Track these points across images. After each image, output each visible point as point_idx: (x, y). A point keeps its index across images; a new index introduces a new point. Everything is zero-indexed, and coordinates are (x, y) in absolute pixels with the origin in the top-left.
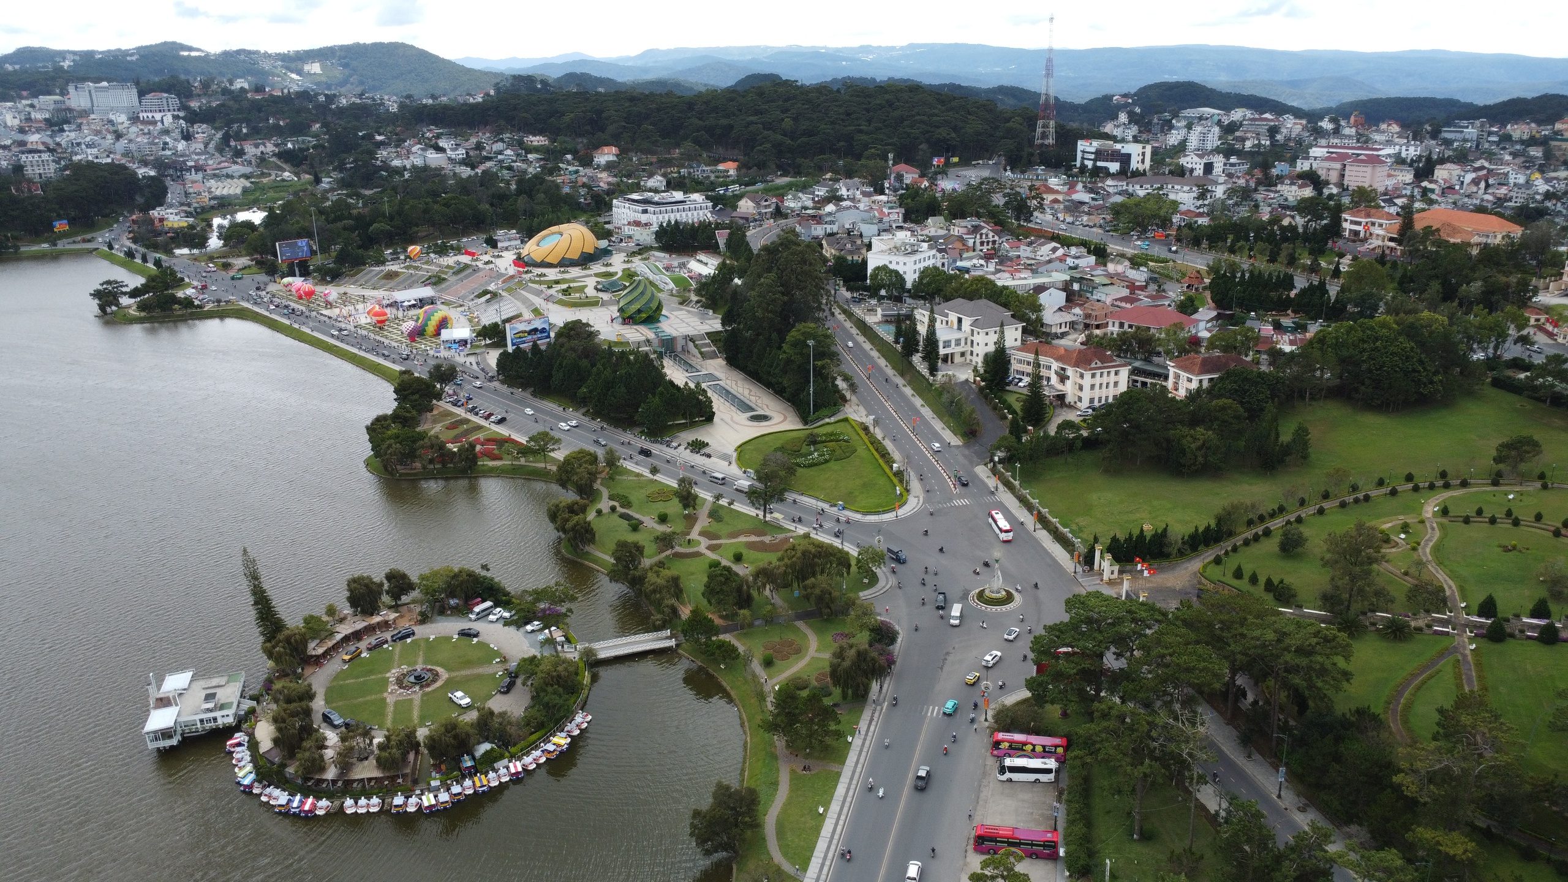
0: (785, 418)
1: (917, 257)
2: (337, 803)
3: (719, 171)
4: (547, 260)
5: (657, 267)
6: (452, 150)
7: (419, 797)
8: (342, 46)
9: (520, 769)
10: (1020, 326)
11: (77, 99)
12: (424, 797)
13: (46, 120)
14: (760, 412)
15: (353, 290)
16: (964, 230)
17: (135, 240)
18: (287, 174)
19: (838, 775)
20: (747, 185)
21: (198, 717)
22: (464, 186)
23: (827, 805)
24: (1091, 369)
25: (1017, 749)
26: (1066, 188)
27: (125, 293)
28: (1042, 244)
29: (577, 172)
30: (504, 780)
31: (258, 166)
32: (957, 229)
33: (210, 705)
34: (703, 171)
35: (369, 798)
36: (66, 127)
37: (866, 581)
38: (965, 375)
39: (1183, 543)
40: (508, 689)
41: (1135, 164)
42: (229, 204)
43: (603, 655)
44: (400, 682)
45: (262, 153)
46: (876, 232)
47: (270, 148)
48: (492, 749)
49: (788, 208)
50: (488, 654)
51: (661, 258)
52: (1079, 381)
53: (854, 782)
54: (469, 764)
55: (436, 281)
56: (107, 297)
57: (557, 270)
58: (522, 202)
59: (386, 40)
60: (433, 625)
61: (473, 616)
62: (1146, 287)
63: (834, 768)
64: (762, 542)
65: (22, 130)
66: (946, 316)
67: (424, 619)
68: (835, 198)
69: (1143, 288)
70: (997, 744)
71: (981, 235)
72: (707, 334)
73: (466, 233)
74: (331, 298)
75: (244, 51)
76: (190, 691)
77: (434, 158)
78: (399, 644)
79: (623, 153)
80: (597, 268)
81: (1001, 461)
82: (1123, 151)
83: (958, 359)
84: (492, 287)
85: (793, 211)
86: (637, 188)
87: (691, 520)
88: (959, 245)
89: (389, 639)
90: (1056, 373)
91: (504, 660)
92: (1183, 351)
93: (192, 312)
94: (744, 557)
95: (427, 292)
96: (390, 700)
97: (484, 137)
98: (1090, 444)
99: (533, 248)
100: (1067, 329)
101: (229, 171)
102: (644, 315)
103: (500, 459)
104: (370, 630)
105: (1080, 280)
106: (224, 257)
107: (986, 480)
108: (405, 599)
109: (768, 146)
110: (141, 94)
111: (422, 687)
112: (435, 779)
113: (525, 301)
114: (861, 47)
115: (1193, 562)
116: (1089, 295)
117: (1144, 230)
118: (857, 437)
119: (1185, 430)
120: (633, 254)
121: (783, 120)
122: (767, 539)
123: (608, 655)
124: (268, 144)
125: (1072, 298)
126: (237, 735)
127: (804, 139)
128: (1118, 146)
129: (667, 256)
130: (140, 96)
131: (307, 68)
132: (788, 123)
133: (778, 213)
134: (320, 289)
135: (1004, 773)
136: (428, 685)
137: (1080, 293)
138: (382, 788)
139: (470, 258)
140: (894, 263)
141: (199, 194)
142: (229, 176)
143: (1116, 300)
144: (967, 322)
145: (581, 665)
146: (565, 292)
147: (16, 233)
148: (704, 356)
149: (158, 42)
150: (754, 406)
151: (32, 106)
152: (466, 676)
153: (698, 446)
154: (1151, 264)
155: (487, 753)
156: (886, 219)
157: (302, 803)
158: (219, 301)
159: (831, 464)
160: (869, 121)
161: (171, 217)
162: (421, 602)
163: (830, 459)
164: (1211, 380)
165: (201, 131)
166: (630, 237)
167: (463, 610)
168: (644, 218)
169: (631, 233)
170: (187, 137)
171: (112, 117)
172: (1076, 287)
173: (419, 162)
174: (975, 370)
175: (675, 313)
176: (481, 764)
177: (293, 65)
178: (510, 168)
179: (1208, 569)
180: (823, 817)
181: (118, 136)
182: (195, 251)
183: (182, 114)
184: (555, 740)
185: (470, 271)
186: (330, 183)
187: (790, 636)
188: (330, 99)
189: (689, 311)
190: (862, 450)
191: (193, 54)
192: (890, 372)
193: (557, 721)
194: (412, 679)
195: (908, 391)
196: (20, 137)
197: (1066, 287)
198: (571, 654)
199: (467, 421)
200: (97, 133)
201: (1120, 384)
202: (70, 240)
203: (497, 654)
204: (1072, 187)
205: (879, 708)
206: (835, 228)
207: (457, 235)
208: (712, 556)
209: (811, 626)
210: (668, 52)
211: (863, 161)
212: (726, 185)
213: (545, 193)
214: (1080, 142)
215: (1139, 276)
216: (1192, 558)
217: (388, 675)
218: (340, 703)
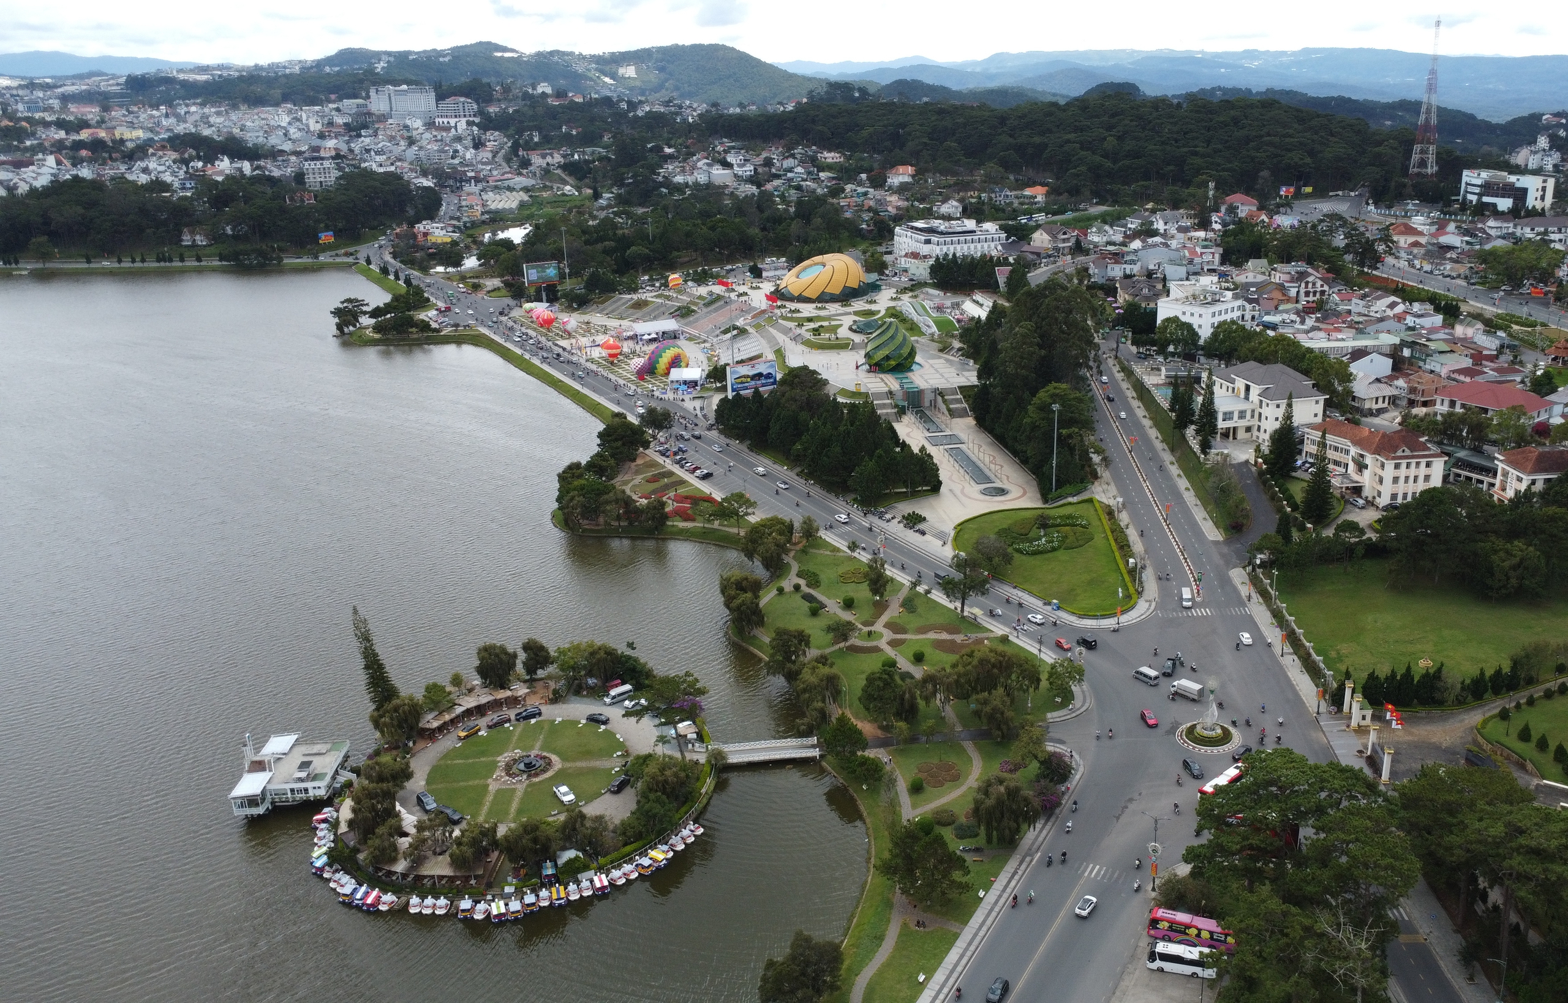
0: (1025, 493)
1: (1217, 308)
2: (404, 899)
3: (1025, 197)
4: (805, 294)
5: (923, 307)
6: (740, 166)
7: (489, 902)
8: (660, 47)
9: (606, 883)
10: (1322, 399)
11: (378, 103)
12: (493, 905)
13: (345, 124)
14: (998, 484)
15: (597, 318)
16: (1287, 277)
17: (395, 256)
18: (568, 188)
19: (956, 936)
20: (1054, 214)
21: (288, 786)
22: (741, 206)
23: (930, 973)
24: (1394, 458)
25: (1177, 933)
26: (1434, 229)
27: (365, 313)
28: (1378, 298)
29: (866, 194)
30: (586, 894)
31: (541, 179)
32: (1278, 275)
33: (303, 775)
34: (1005, 196)
35: (437, 898)
36: (363, 132)
37: (1058, 700)
38: (1243, 454)
39: (1463, 689)
40: (619, 789)
41: (1532, 201)
42: (501, 220)
43: (733, 759)
44: (508, 769)
45: (548, 164)
46: (1184, 275)
47: (557, 158)
48: (577, 857)
49: (1091, 242)
50: (612, 743)
51: (934, 296)
52: (1379, 472)
53: (972, 948)
54: (550, 872)
55: (684, 313)
56: (347, 315)
57: (814, 305)
58: (795, 227)
59: (706, 42)
60: (564, 706)
61: (607, 700)
62: (1497, 357)
63: (953, 927)
64: (953, 642)
65: (322, 136)
66: (1233, 382)
67: (556, 698)
68: (1148, 232)
69: (1492, 358)
70: (1154, 922)
71: (1307, 283)
72: (960, 388)
73: (731, 259)
74: (569, 327)
75: (558, 52)
76: (290, 755)
77: (719, 174)
78: (522, 724)
79: (919, 174)
80: (859, 305)
81: (1263, 565)
82: (1518, 185)
83: (1241, 435)
84: (740, 323)
85: (1096, 246)
86: (928, 214)
87: (881, 607)
88: (1277, 295)
89: (513, 717)
90: (1353, 460)
91: (627, 754)
92: (1521, 441)
93: (429, 336)
94: (927, 657)
95: (669, 325)
96: (493, 787)
97: (774, 153)
98: (1374, 551)
99: (794, 279)
100: (1386, 405)
101: (511, 183)
102: (893, 363)
103: (693, 520)
104: (496, 705)
105: (1412, 345)
106: (477, 277)
107: (1240, 587)
108: (541, 673)
109: (1083, 168)
110: (440, 97)
111: (529, 776)
112: (510, 885)
113: (771, 340)
114: (1246, 51)
115: (1472, 713)
116: (1421, 364)
117: (1517, 284)
118: (1098, 523)
119: (1500, 543)
120: (904, 290)
121: (1105, 139)
122: (959, 638)
123: (741, 760)
124: (556, 155)
125: (1399, 366)
126: (326, 810)
127: (1127, 162)
128: (1513, 179)
129: (942, 294)
130: (437, 101)
131: (621, 71)
132: (1111, 142)
133: (1079, 249)
134: (564, 317)
135: (1154, 960)
136: (536, 775)
137: (1411, 361)
138: (451, 888)
139: (724, 288)
140: (1188, 314)
141: (472, 207)
142: (510, 189)
143: (1454, 372)
144: (1255, 390)
145: (707, 769)
146: (816, 331)
147: (281, 244)
148: (952, 413)
149: (473, 42)
150: (992, 477)
151: (338, 110)
152: (581, 768)
153: (913, 521)
154: (1515, 327)
155: (570, 862)
156: (1197, 260)
157: (367, 894)
158: (457, 325)
159: (1061, 555)
160: (1209, 142)
161: (437, 232)
162: (557, 679)
163: (1059, 547)
164: (1547, 481)
165: (493, 139)
166: (906, 271)
167: (599, 692)
168: (925, 249)
169: (907, 266)
170: (478, 145)
171: (408, 122)
172: (1406, 353)
173: (702, 178)
174: (1258, 450)
175: (931, 361)
176: (562, 873)
177: (607, 68)
178: (799, 188)
179: (1490, 725)
180: (922, 985)
181: (411, 142)
182: (450, 269)
183: (477, 120)
184: (653, 853)
185: (721, 303)
186: (609, 199)
187: (952, 759)
188: (632, 106)
189: (947, 360)
190: (1102, 538)
191: (507, 55)
192: (1159, 445)
193: (660, 833)
194: (522, 766)
195: (1174, 470)
196: (317, 142)
197: (1394, 354)
198: (699, 755)
199: (671, 474)
200: (392, 138)
201: (1432, 479)
202: (333, 253)
203: (621, 746)
204: (1441, 227)
205: (1028, 859)
206: (1136, 269)
207: (721, 261)
208: (890, 652)
209: (979, 749)
210: (1019, 56)
211: (1191, 190)
212: (1029, 213)
213: (822, 217)
214: (1465, 173)
215: (1489, 343)
216: (1473, 708)
217: (499, 759)
218: (440, 786)
